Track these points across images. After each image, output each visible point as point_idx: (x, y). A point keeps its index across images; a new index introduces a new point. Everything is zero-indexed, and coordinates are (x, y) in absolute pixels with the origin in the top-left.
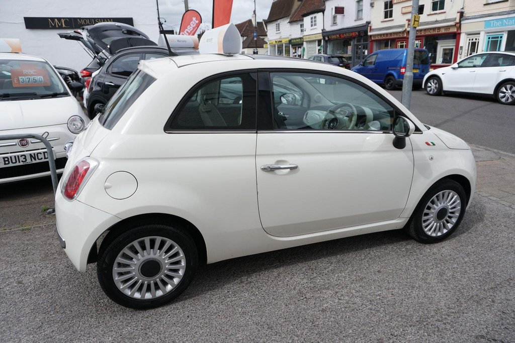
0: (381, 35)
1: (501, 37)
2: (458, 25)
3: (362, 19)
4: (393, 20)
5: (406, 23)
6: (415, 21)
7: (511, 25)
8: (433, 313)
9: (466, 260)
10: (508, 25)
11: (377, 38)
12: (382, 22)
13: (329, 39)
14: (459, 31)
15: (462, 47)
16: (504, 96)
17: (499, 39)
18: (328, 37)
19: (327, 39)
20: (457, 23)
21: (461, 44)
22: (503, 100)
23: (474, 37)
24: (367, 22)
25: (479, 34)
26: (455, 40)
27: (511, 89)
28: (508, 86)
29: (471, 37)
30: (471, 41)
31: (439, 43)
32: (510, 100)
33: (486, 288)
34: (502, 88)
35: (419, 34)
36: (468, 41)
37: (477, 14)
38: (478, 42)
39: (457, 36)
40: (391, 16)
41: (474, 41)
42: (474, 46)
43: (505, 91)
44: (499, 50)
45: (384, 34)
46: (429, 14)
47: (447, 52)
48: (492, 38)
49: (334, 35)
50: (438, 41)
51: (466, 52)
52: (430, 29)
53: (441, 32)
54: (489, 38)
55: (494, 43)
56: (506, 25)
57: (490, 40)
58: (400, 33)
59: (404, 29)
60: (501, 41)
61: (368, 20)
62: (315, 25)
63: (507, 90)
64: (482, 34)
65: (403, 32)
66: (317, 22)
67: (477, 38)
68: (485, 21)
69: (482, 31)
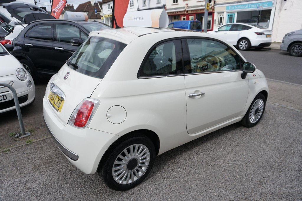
0: (172, 12)
1: (234, 15)
2: (213, 8)
3: (160, 3)
4: (178, 4)
5: (186, 6)
6: (208, 6)
7: (239, 9)
8: (274, 163)
9: (271, 133)
10: (237, 9)
11: (170, 14)
12: (172, 5)
14: (213, 11)
15: (215, 20)
17: (233, 16)
20: (212, 7)
21: (215, 18)
22: (241, 48)
23: (221, 14)
24: (164, 5)
25: (223, 13)
26: (212, 16)
27: (245, 42)
28: (244, 41)
29: (220, 14)
30: (220, 17)
31: (203, 17)
32: (245, 48)
33: (287, 146)
34: (240, 41)
35: (193, 12)
36: (218, 17)
37: (222, 2)
38: (223, 17)
39: (213, 14)
40: (177, 2)
41: (221, 16)
42: (221, 19)
43: (242, 43)
44: (233, 22)
45: (174, 12)
46: (198, 1)
47: (208, 22)
48: (230, 15)
50: (203, 16)
51: (218, 22)
52: (199, 10)
54: (228, 15)
55: (231, 19)
56: (236, 9)
57: (229, 16)
58: (182, 11)
59: (185, 9)
60: (234, 17)
61: (164, 4)
62: (133, 6)
63: (243, 43)
64: (225, 13)
65: (184, 11)
66: (134, 4)
67: (223, 15)
68: (226, 6)
69: (225, 11)
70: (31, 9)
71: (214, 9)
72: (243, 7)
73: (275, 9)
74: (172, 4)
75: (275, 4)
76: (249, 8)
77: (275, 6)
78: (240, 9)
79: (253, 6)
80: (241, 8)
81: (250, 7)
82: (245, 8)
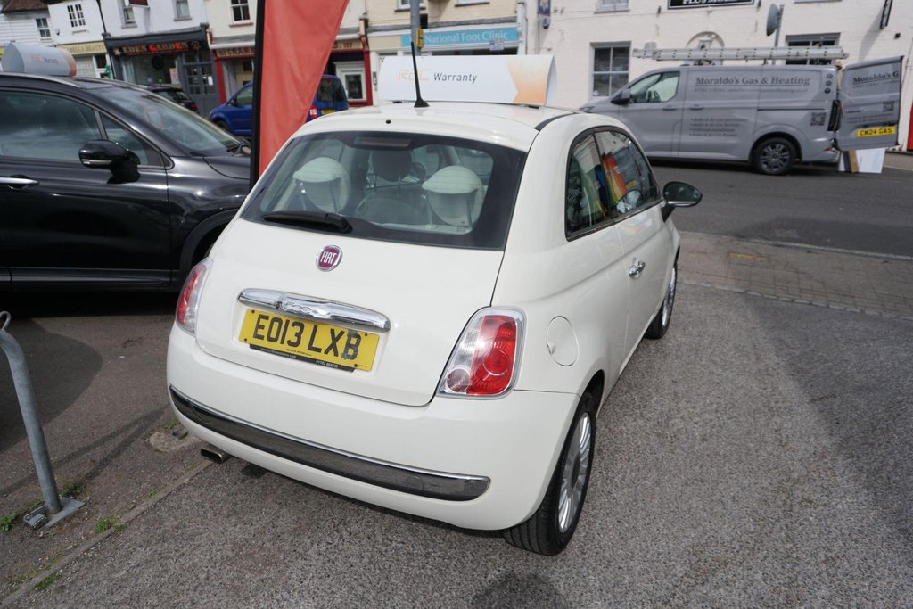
0: (234, 49)
2: (364, 39)
3: (188, 18)
4: (251, 24)
7: (436, 44)
11: (228, 55)
12: (231, 26)
13: (123, 55)
14: (366, 49)
15: (375, 74)
18: (121, 50)
19: (118, 53)
20: (361, 36)
21: (373, 69)
24: (202, 25)
26: (362, 62)
31: (338, 66)
37: (387, 24)
39: (365, 56)
40: (246, 17)
45: (240, 49)
47: (352, 80)
49: (134, 46)
50: (335, 63)
53: (338, 49)
61: (204, 22)
62: (82, 23)
66: (86, 17)
68: (401, 35)
69: (400, 49)
71: (366, 44)
72: (448, 38)
73: (526, 48)
74: (231, 24)
75: (524, 34)
76: (460, 41)
77: (524, 40)
78: (439, 43)
79: (472, 38)
80: (443, 43)
81: (466, 41)
82: (450, 43)
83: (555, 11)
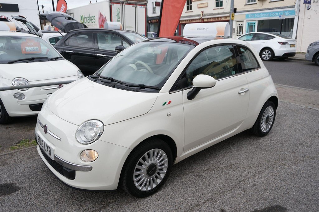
0: (186, 20)
1: (255, 24)
4: (192, 12)
5: (201, 14)
6: (233, 16)
7: (260, 17)
10: (258, 17)
11: (183, 22)
12: (186, 12)
13: (151, 23)
15: (234, 29)
16: (265, 57)
17: (254, 25)
18: (151, 21)
19: (150, 22)
21: (234, 27)
22: (265, 59)
23: (240, 23)
25: (243, 21)
27: (268, 52)
28: (267, 51)
32: (268, 58)
34: (263, 52)
35: (209, 21)
36: (237, 25)
37: (241, 10)
38: (243, 26)
40: (191, 9)
41: (240, 25)
42: (240, 28)
43: (265, 53)
44: (254, 31)
46: (214, 8)
48: (250, 24)
49: (154, 20)
51: (237, 31)
52: (216, 18)
53: (222, 20)
54: (248, 24)
55: (251, 27)
56: (257, 17)
57: (249, 25)
58: (197, 19)
59: (200, 17)
63: (266, 53)
64: (245, 21)
65: (200, 19)
67: (242, 24)
68: (246, 14)
69: (245, 20)
70: (66, 18)
72: (264, 15)
73: (298, 18)
75: (298, 12)
76: (270, 16)
77: (298, 15)
78: (261, 17)
79: (275, 14)
80: (262, 17)
81: (272, 16)
82: (265, 17)
83: (314, 2)
